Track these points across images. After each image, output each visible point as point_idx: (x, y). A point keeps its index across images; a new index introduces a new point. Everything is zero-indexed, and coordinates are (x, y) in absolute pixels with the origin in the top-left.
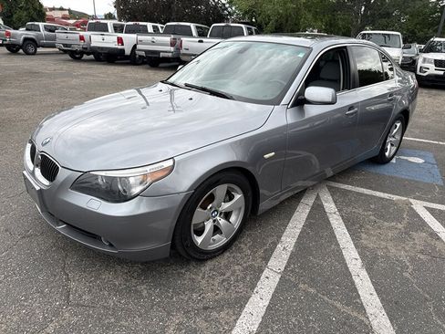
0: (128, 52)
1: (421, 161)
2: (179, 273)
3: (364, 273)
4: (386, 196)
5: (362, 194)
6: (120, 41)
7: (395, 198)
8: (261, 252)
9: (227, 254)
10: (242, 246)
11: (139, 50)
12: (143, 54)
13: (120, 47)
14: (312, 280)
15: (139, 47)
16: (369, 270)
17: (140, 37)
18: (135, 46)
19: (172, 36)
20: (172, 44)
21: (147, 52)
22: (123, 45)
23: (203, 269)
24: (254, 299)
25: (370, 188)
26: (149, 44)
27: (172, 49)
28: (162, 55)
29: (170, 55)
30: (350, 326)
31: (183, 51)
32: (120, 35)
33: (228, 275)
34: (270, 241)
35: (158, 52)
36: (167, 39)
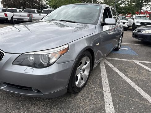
0: (9, 19)
1: (128, 49)
2: (69, 101)
3: (137, 87)
4: (125, 60)
5: (118, 60)
6: (6, 15)
7: (128, 60)
8: (98, 86)
9: (85, 88)
10: (89, 84)
11: (15, 18)
12: (16, 20)
13: (6, 17)
14: (123, 93)
15: (14, 17)
16: (138, 85)
17: (15, 14)
18: (12, 17)
19: (28, 13)
20: (28, 16)
21: (18, 19)
22: (7, 16)
23: (78, 96)
24: (107, 105)
25: (119, 58)
26: (19, 16)
27: (28, 18)
28: (24, 20)
29: (28, 20)
30: (148, 108)
31: (33, 19)
32: (5, 13)
33: (90, 97)
34: (98, 81)
35: (23, 19)
36: (26, 14)
